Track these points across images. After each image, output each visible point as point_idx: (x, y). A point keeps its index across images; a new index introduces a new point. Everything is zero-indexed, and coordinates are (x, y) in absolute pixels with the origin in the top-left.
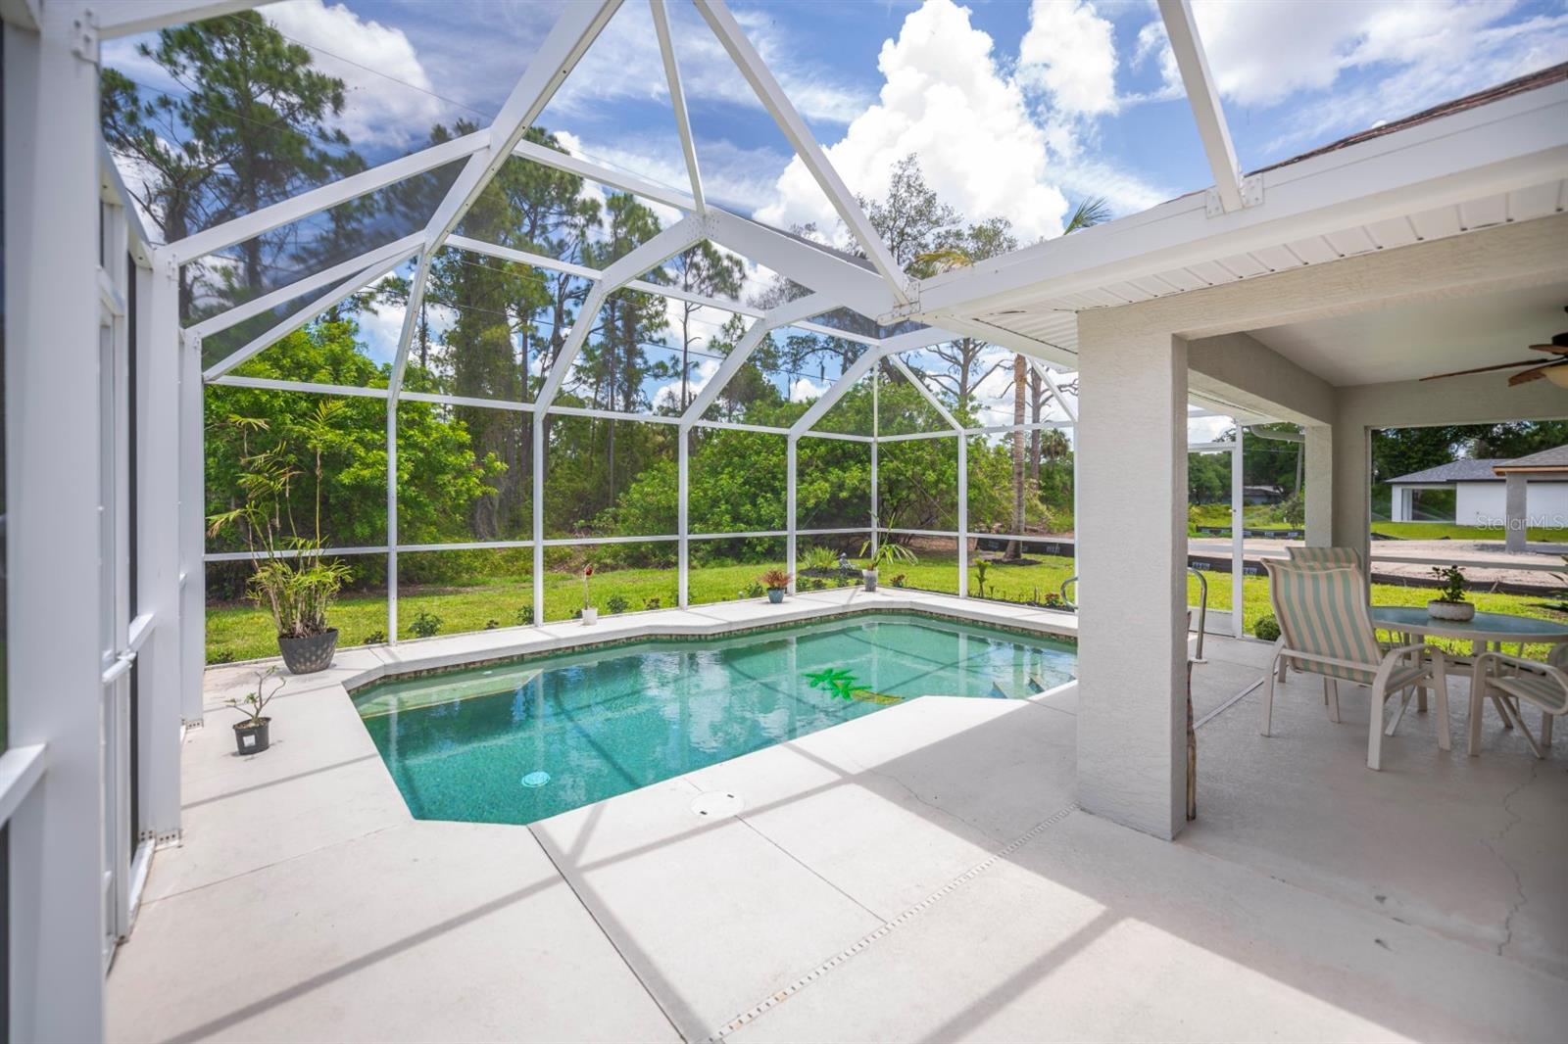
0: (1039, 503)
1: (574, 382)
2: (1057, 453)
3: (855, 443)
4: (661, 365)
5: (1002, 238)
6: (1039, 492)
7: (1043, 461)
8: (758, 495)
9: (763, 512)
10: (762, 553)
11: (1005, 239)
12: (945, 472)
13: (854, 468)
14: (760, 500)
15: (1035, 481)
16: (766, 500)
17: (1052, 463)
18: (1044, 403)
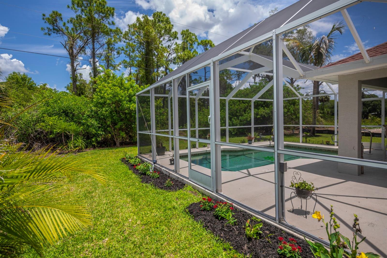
0: (320, 118)
1: (169, 86)
2: (325, 101)
3: (262, 101)
4: (196, 80)
5: (307, 32)
6: (320, 114)
7: (320, 104)
8: (232, 118)
9: (234, 123)
10: (234, 135)
11: (308, 32)
12: (290, 109)
13: (261, 109)
14: (233, 119)
15: (319, 111)
16: (235, 119)
17: (323, 105)
18: (321, 84)
